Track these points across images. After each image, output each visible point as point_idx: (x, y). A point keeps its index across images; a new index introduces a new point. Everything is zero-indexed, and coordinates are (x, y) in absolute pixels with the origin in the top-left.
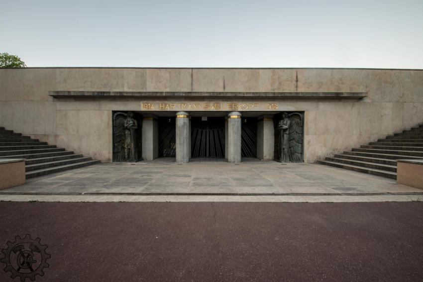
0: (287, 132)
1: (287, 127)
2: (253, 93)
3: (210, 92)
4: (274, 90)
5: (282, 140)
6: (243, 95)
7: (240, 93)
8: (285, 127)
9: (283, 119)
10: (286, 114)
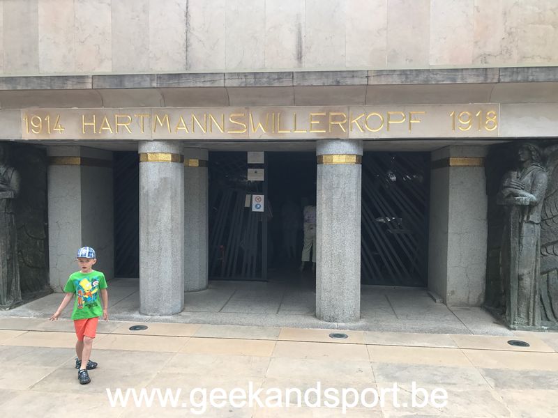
0: (535, 217)
1: (533, 197)
2: (403, 73)
3: (245, 75)
4: (484, 57)
5: (514, 244)
6: (364, 81)
7: (353, 74)
8: (527, 197)
9: (519, 166)
10: (532, 147)
